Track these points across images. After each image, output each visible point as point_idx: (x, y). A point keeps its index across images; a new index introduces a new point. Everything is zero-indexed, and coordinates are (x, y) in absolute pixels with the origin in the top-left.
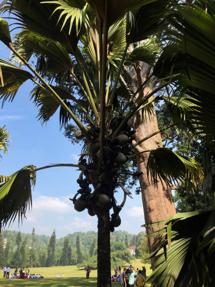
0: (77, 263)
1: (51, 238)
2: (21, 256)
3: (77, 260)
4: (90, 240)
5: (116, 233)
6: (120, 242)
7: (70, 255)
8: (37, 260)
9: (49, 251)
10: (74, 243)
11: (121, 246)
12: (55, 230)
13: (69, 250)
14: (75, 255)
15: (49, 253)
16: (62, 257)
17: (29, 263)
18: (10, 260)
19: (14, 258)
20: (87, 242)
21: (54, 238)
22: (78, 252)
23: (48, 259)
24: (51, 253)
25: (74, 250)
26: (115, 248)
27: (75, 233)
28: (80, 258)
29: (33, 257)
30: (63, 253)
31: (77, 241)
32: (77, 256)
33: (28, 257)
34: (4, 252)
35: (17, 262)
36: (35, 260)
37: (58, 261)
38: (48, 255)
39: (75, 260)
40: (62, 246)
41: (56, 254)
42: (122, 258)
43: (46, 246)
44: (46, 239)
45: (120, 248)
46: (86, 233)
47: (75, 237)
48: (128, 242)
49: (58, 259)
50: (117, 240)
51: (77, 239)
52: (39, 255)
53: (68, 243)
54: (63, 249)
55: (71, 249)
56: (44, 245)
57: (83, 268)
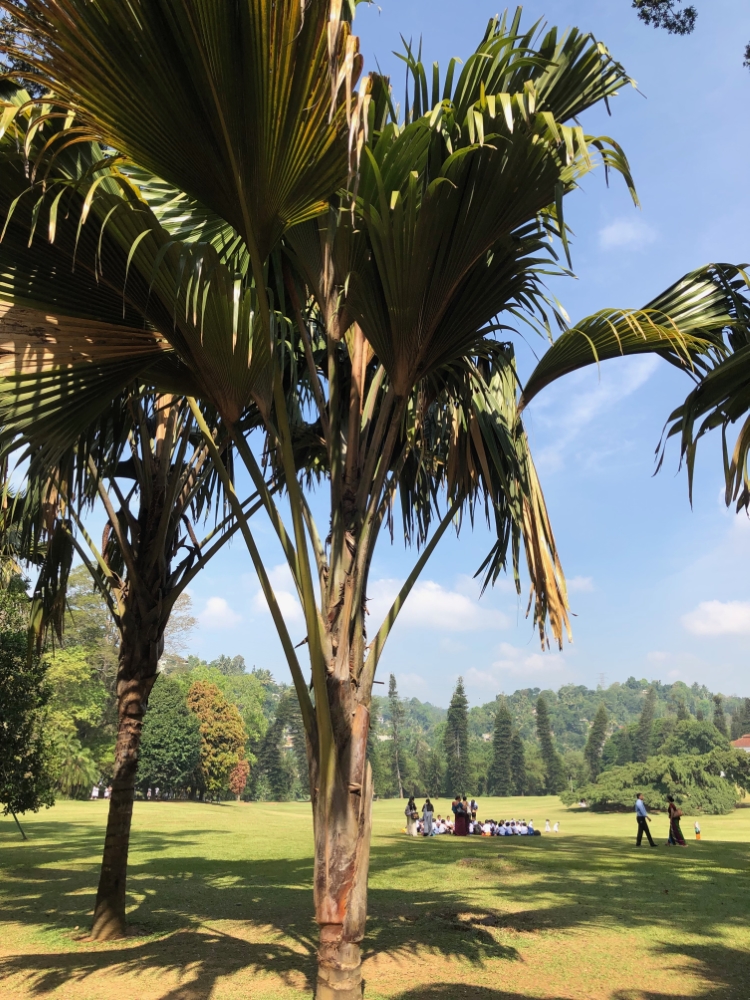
0: (544, 787)
1: (453, 707)
3: (542, 778)
4: (575, 715)
5: (664, 691)
6: (696, 721)
7: (518, 761)
8: (414, 775)
9: (450, 750)
10: (519, 726)
11: (705, 733)
12: (460, 680)
13: (516, 748)
14: (535, 762)
15: (449, 754)
16: (493, 768)
17: (391, 784)
20: (562, 722)
21: (460, 706)
22: (547, 751)
23: (449, 774)
24: (458, 754)
25: (531, 746)
26: (682, 741)
27: (517, 692)
28: (556, 773)
29: (400, 766)
30: (496, 755)
31: (538, 718)
32: (545, 767)
33: (386, 764)
36: (407, 775)
37: (482, 779)
38: (448, 760)
39: (539, 782)
40: (481, 735)
41: (475, 758)
42: (727, 777)
43: (425, 733)
44: (425, 711)
45: (704, 741)
46: (555, 691)
47: (522, 707)
48: (724, 719)
49: (481, 774)
50: (682, 716)
51: (539, 711)
52: (420, 761)
53: (510, 723)
54: (496, 743)
55: (520, 744)
56: (421, 732)
57: (584, 805)
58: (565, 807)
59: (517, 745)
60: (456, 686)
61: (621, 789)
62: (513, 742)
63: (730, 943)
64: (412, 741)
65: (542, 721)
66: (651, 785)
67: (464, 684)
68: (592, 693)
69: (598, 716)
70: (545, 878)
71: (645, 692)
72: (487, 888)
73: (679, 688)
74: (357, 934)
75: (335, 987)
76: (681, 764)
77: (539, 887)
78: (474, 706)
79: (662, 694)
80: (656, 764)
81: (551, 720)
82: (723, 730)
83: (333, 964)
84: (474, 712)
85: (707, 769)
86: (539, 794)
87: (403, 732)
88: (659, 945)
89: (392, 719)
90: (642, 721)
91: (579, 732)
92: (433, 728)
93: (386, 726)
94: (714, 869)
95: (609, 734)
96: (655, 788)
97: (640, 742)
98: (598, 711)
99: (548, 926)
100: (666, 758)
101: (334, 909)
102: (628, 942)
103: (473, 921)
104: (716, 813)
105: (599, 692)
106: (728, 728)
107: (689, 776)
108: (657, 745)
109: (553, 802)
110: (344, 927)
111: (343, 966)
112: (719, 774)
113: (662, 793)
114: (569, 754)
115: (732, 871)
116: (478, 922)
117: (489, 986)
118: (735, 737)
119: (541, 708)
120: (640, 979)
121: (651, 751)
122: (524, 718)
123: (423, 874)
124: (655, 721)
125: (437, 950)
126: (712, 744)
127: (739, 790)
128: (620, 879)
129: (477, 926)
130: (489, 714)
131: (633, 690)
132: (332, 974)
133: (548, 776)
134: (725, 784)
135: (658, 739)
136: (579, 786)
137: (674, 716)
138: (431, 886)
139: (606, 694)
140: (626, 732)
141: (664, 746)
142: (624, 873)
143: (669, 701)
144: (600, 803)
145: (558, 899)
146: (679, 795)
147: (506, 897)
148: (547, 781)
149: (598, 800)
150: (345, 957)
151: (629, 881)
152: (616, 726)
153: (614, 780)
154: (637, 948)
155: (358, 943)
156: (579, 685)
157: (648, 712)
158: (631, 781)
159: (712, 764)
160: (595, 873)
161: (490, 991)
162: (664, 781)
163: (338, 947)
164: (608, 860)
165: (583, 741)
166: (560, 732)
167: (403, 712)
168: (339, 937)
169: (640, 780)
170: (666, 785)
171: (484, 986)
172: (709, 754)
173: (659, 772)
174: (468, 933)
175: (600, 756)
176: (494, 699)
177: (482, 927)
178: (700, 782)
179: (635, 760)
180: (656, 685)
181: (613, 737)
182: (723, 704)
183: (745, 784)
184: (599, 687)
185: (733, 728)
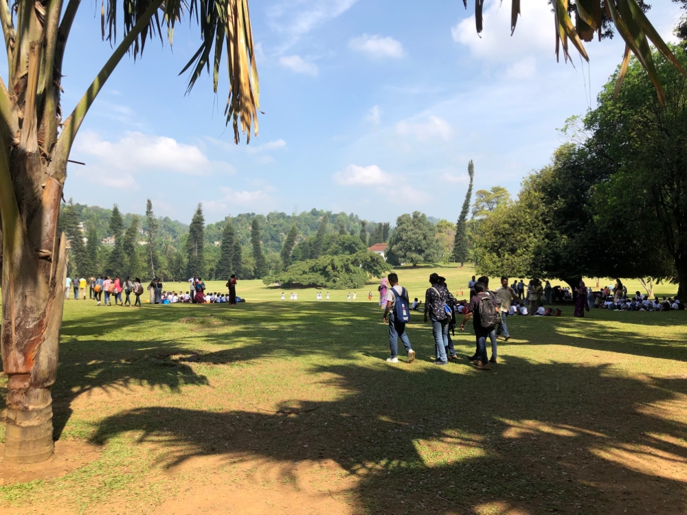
0: (253, 274)
1: (193, 223)
2: (126, 259)
3: (252, 269)
4: (277, 231)
5: (333, 218)
6: (350, 236)
7: (237, 259)
8: (164, 267)
9: (190, 251)
10: (240, 237)
11: (354, 243)
12: (200, 205)
13: (236, 250)
14: (249, 259)
15: (190, 254)
16: (220, 262)
17: (147, 273)
18: (103, 265)
19: (110, 262)
20: (268, 235)
21: (199, 223)
22: (257, 253)
23: (189, 266)
24: (196, 254)
25: (246, 250)
26: (340, 247)
27: (240, 215)
28: (261, 266)
29: (154, 261)
30: (223, 255)
31: (252, 232)
32: (255, 262)
33: (143, 259)
34: (86, 250)
35: (118, 271)
36: (159, 267)
37: (212, 270)
38: (189, 258)
39: (250, 271)
40: (213, 242)
41: (207, 256)
42: (363, 267)
43: (174, 240)
44: (174, 226)
45: (353, 248)
46: (265, 215)
47: (242, 225)
48: (366, 235)
49: (212, 267)
50: (342, 232)
51: (253, 227)
52: (168, 258)
53: (233, 234)
54: (222, 247)
55: (239, 248)
56: (171, 239)
57: (277, 285)
58: (265, 286)
59: (237, 249)
60: (196, 209)
61: (301, 275)
62: (235, 246)
63: (359, 363)
64: (164, 245)
65: (255, 233)
66: (319, 272)
67: (202, 208)
68: (289, 217)
69: (291, 231)
70: (242, 328)
71: (321, 218)
72: (198, 337)
73: (342, 216)
74: (47, 380)
75: (22, 425)
76: (338, 261)
77: (237, 334)
78: (209, 224)
79: (332, 219)
80: (323, 260)
81: (261, 233)
82: (364, 241)
83: (20, 406)
84: (209, 227)
85: (353, 263)
86: (249, 279)
87: (157, 240)
88: (312, 367)
89: (148, 230)
90: (318, 235)
91: (279, 241)
92: (179, 238)
93: (145, 235)
94: (351, 318)
95: (296, 243)
96: (321, 274)
97: (315, 248)
98: (291, 229)
99: (237, 359)
100: (330, 256)
101: (21, 361)
102: (291, 366)
103: (181, 359)
104: (355, 288)
105: (293, 217)
106: (367, 240)
107: (342, 267)
108: (325, 250)
109: (258, 283)
110: (32, 376)
111: (31, 407)
112: (359, 266)
113: (325, 277)
114: (270, 254)
115: (363, 318)
116: (184, 360)
117: (179, 407)
118: (370, 246)
119: (255, 225)
120: (296, 391)
121: (322, 253)
122: (243, 232)
123: (151, 329)
124: (325, 235)
125: (145, 382)
126: (357, 249)
127: (368, 274)
128: (293, 326)
129: (183, 363)
130: (219, 229)
131: (315, 217)
132: (19, 414)
133: (256, 268)
134: (361, 271)
135: (326, 246)
136: (275, 273)
137: (337, 233)
138: (155, 337)
139: (298, 219)
140: (308, 241)
141: (329, 250)
142: (297, 323)
143: (335, 223)
144: (287, 283)
145: (248, 340)
146: (335, 278)
147: (210, 342)
148: (255, 271)
149: (286, 281)
150: (33, 400)
151: (299, 327)
152: (302, 237)
153: (297, 270)
154: (297, 370)
155: (48, 388)
156: (281, 212)
157: (322, 230)
158: (307, 270)
159: (356, 260)
160: (277, 323)
161: (179, 410)
162: (327, 270)
163: (26, 392)
164: (286, 315)
165: (280, 247)
166: (266, 241)
167: (157, 225)
168: (27, 384)
169: (313, 270)
170: (328, 272)
171: (175, 406)
172: (355, 255)
173: (325, 265)
174: (174, 368)
175: (290, 255)
176: (224, 219)
177: (186, 363)
178: (348, 270)
179: (311, 258)
180: (329, 214)
181: (299, 245)
182: (366, 227)
183: (373, 271)
184: (293, 213)
185: (370, 240)
